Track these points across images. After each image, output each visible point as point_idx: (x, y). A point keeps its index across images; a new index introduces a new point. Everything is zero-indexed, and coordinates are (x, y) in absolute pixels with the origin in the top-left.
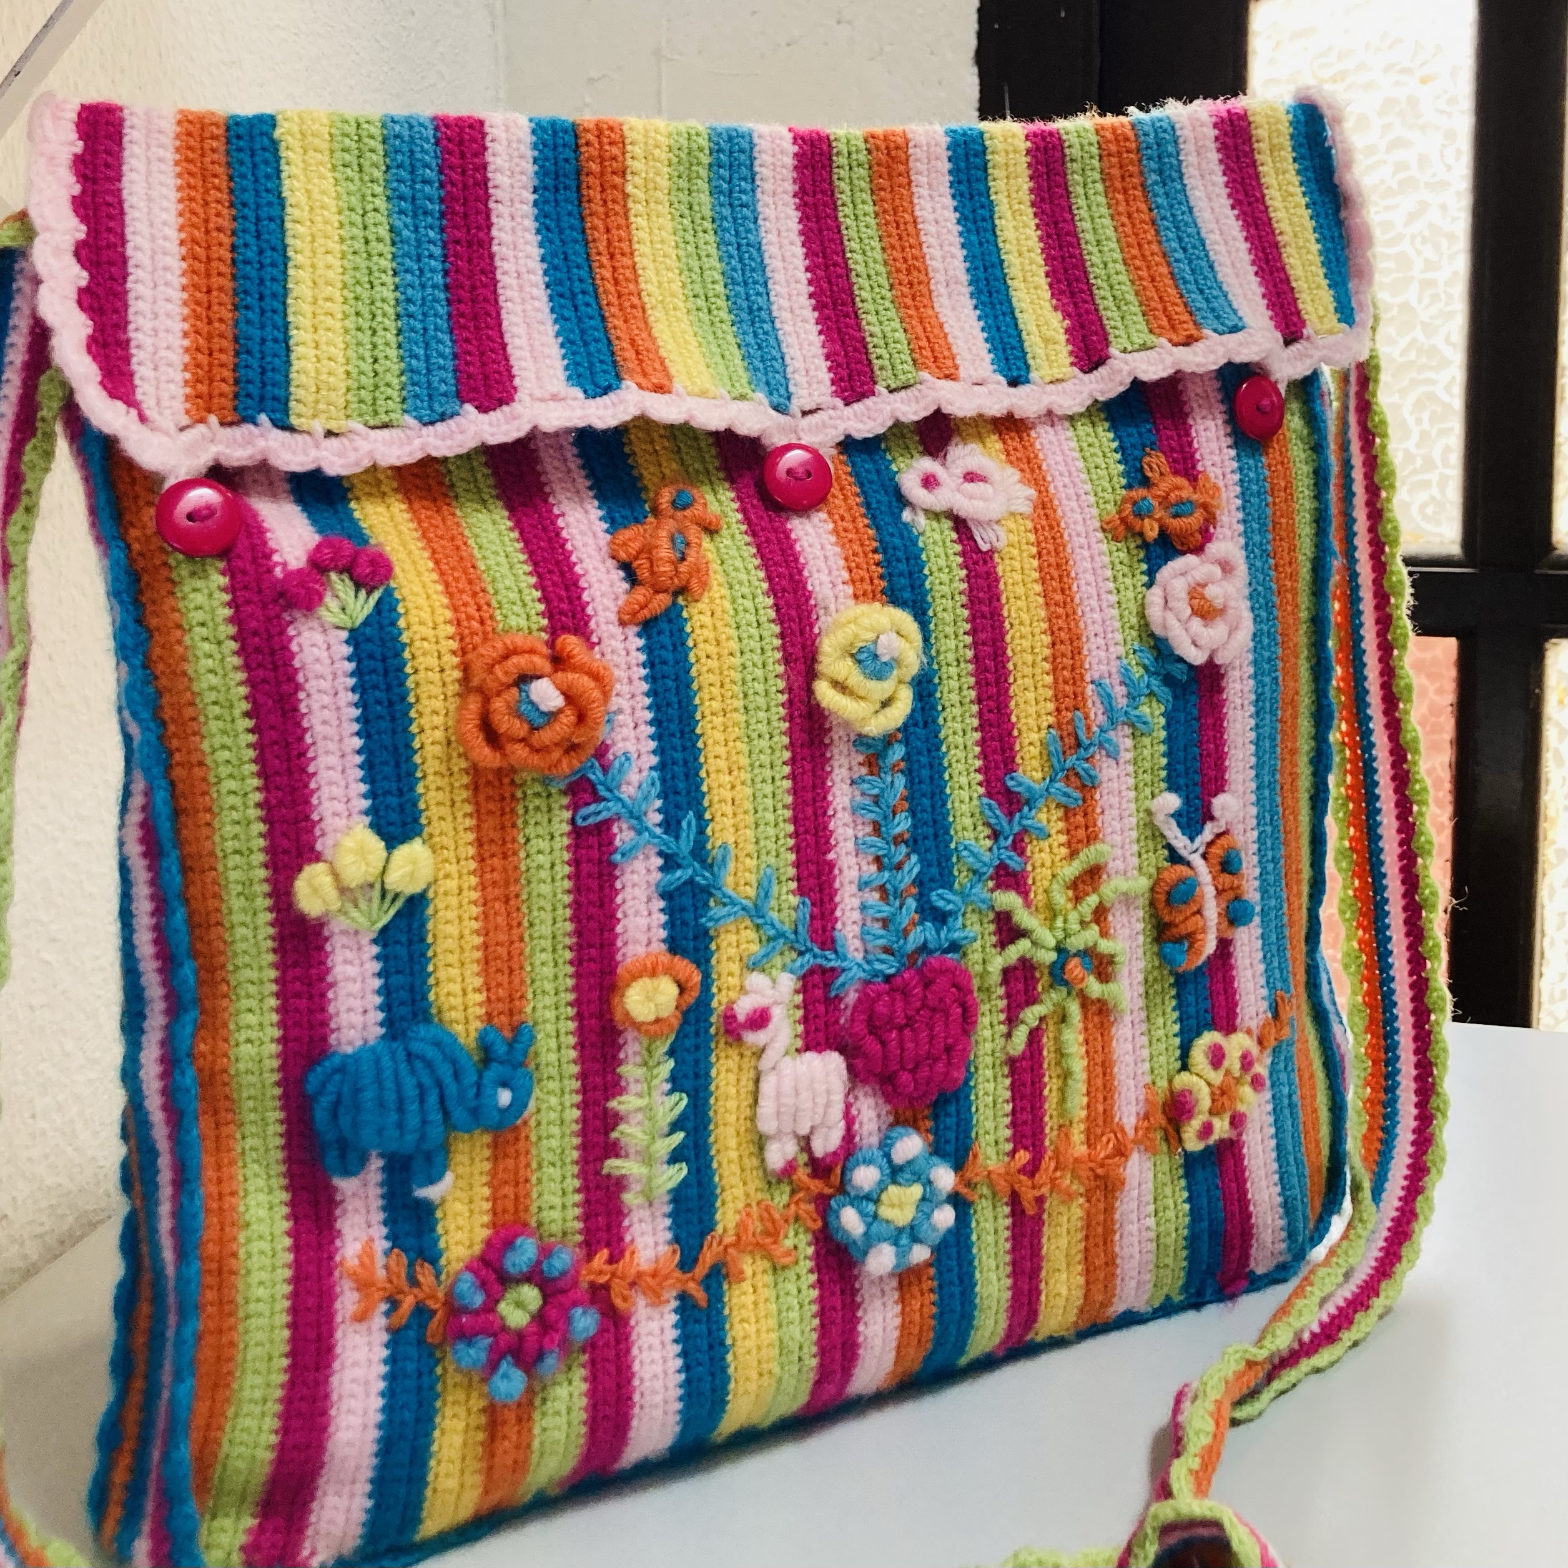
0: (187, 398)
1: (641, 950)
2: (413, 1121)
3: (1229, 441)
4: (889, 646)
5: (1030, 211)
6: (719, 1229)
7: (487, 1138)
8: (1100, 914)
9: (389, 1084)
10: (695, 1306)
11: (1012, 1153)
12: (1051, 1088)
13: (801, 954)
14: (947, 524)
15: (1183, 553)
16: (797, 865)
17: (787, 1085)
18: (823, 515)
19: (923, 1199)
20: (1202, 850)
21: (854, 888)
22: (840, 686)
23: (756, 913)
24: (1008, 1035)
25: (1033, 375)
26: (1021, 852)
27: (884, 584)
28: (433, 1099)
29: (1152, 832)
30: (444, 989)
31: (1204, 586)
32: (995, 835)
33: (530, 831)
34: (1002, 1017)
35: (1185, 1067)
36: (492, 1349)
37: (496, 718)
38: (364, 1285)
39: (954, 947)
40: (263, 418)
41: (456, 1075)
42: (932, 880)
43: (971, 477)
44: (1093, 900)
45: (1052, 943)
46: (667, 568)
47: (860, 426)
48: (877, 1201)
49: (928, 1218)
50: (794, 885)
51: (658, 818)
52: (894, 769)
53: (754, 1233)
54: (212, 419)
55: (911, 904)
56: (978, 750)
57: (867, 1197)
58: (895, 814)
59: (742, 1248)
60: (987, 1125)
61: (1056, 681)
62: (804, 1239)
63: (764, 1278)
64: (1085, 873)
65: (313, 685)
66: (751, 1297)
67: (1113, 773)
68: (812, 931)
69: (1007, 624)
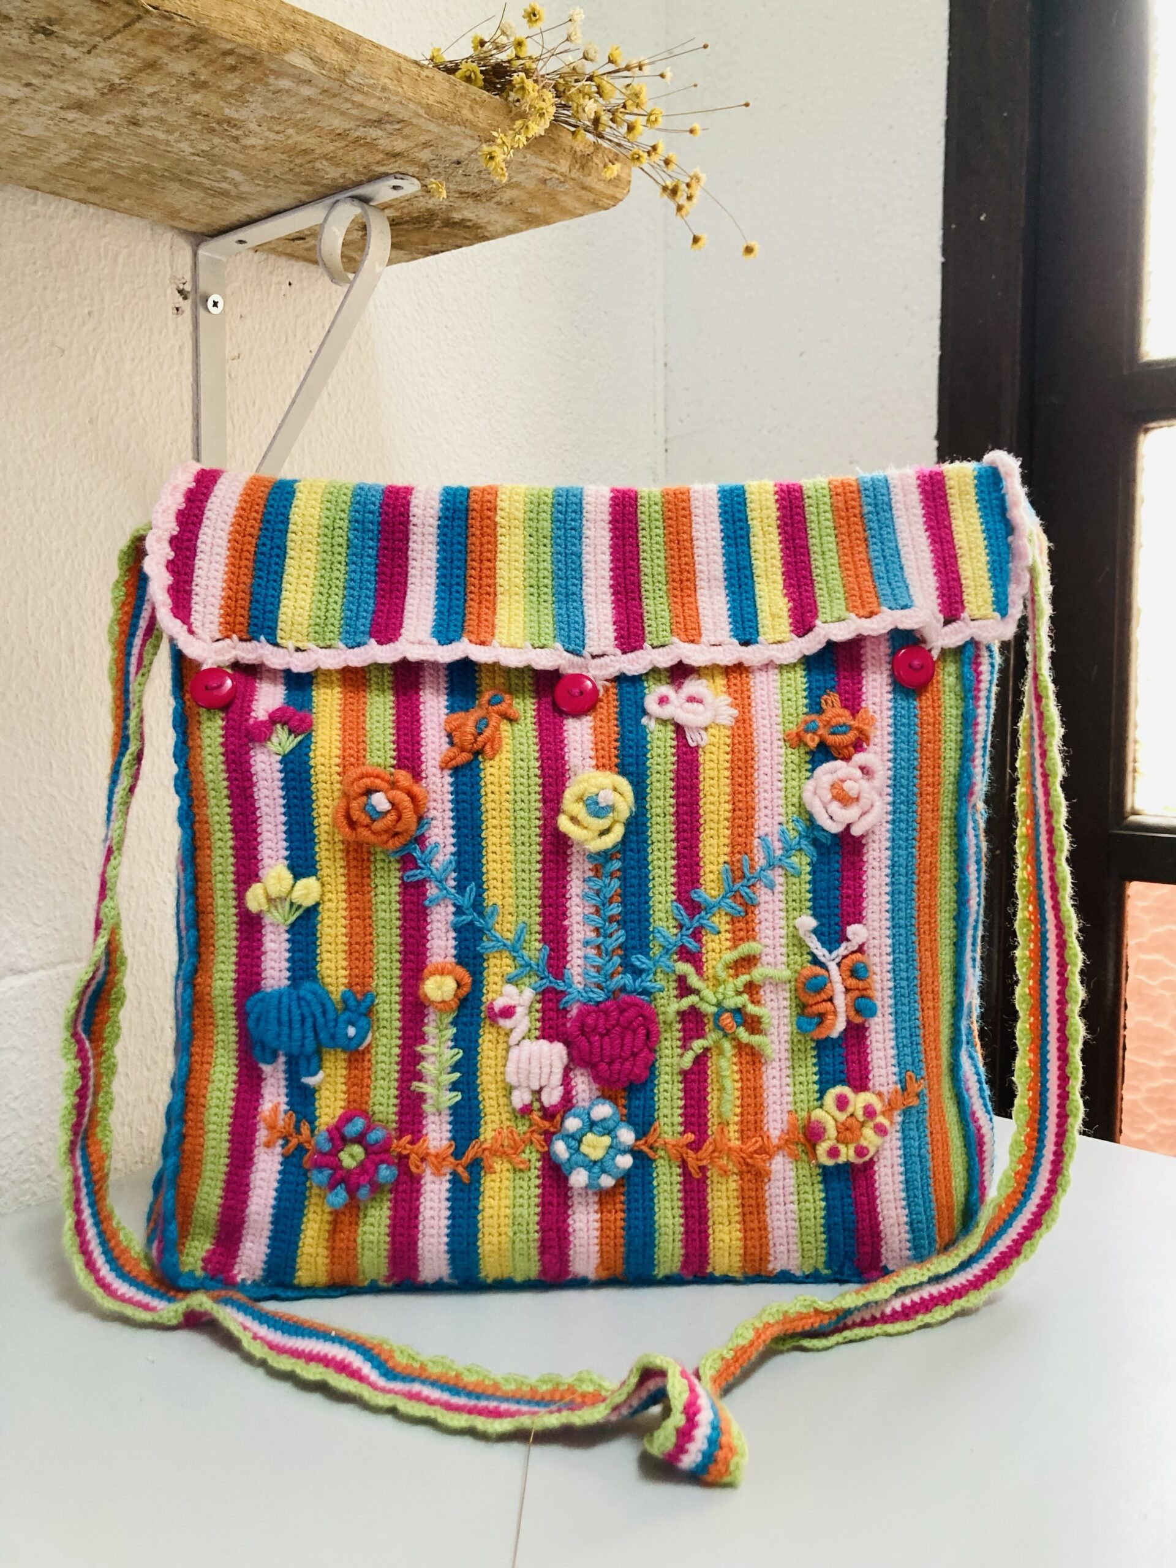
0: (221, 624)
1: (440, 960)
2: (297, 1033)
3: (889, 688)
4: (606, 797)
5: (776, 532)
6: (482, 1138)
7: (343, 1056)
8: (751, 988)
9: (285, 1011)
10: (461, 1181)
11: (682, 1134)
12: (713, 1098)
13: (542, 979)
14: (671, 728)
15: (835, 759)
16: (543, 924)
17: (524, 1056)
18: (589, 718)
19: (611, 1147)
20: (838, 960)
21: (579, 945)
22: (574, 819)
23: (514, 949)
24: (681, 1056)
25: (760, 639)
26: (699, 941)
27: (617, 761)
28: (309, 1023)
29: (800, 943)
30: (326, 964)
31: (843, 781)
32: (680, 926)
33: (378, 881)
34: (679, 1043)
35: (821, 1106)
36: (331, 1177)
37: (352, 812)
38: (271, 1127)
39: (646, 992)
40: (262, 638)
41: (324, 1013)
42: (634, 948)
43: (691, 699)
44: (744, 978)
45: (714, 1001)
47: (630, 667)
48: (580, 1142)
49: (613, 1159)
50: (539, 937)
51: (453, 883)
52: (612, 875)
53: (502, 1146)
54: (235, 637)
55: (617, 960)
56: (674, 871)
57: (572, 1136)
58: (611, 903)
59: (494, 1152)
60: (666, 1111)
61: (732, 834)
62: (535, 1156)
63: (507, 1174)
64: (743, 959)
65: (261, 784)
66: (498, 1184)
67: (769, 898)
68: (550, 966)
69: (702, 794)
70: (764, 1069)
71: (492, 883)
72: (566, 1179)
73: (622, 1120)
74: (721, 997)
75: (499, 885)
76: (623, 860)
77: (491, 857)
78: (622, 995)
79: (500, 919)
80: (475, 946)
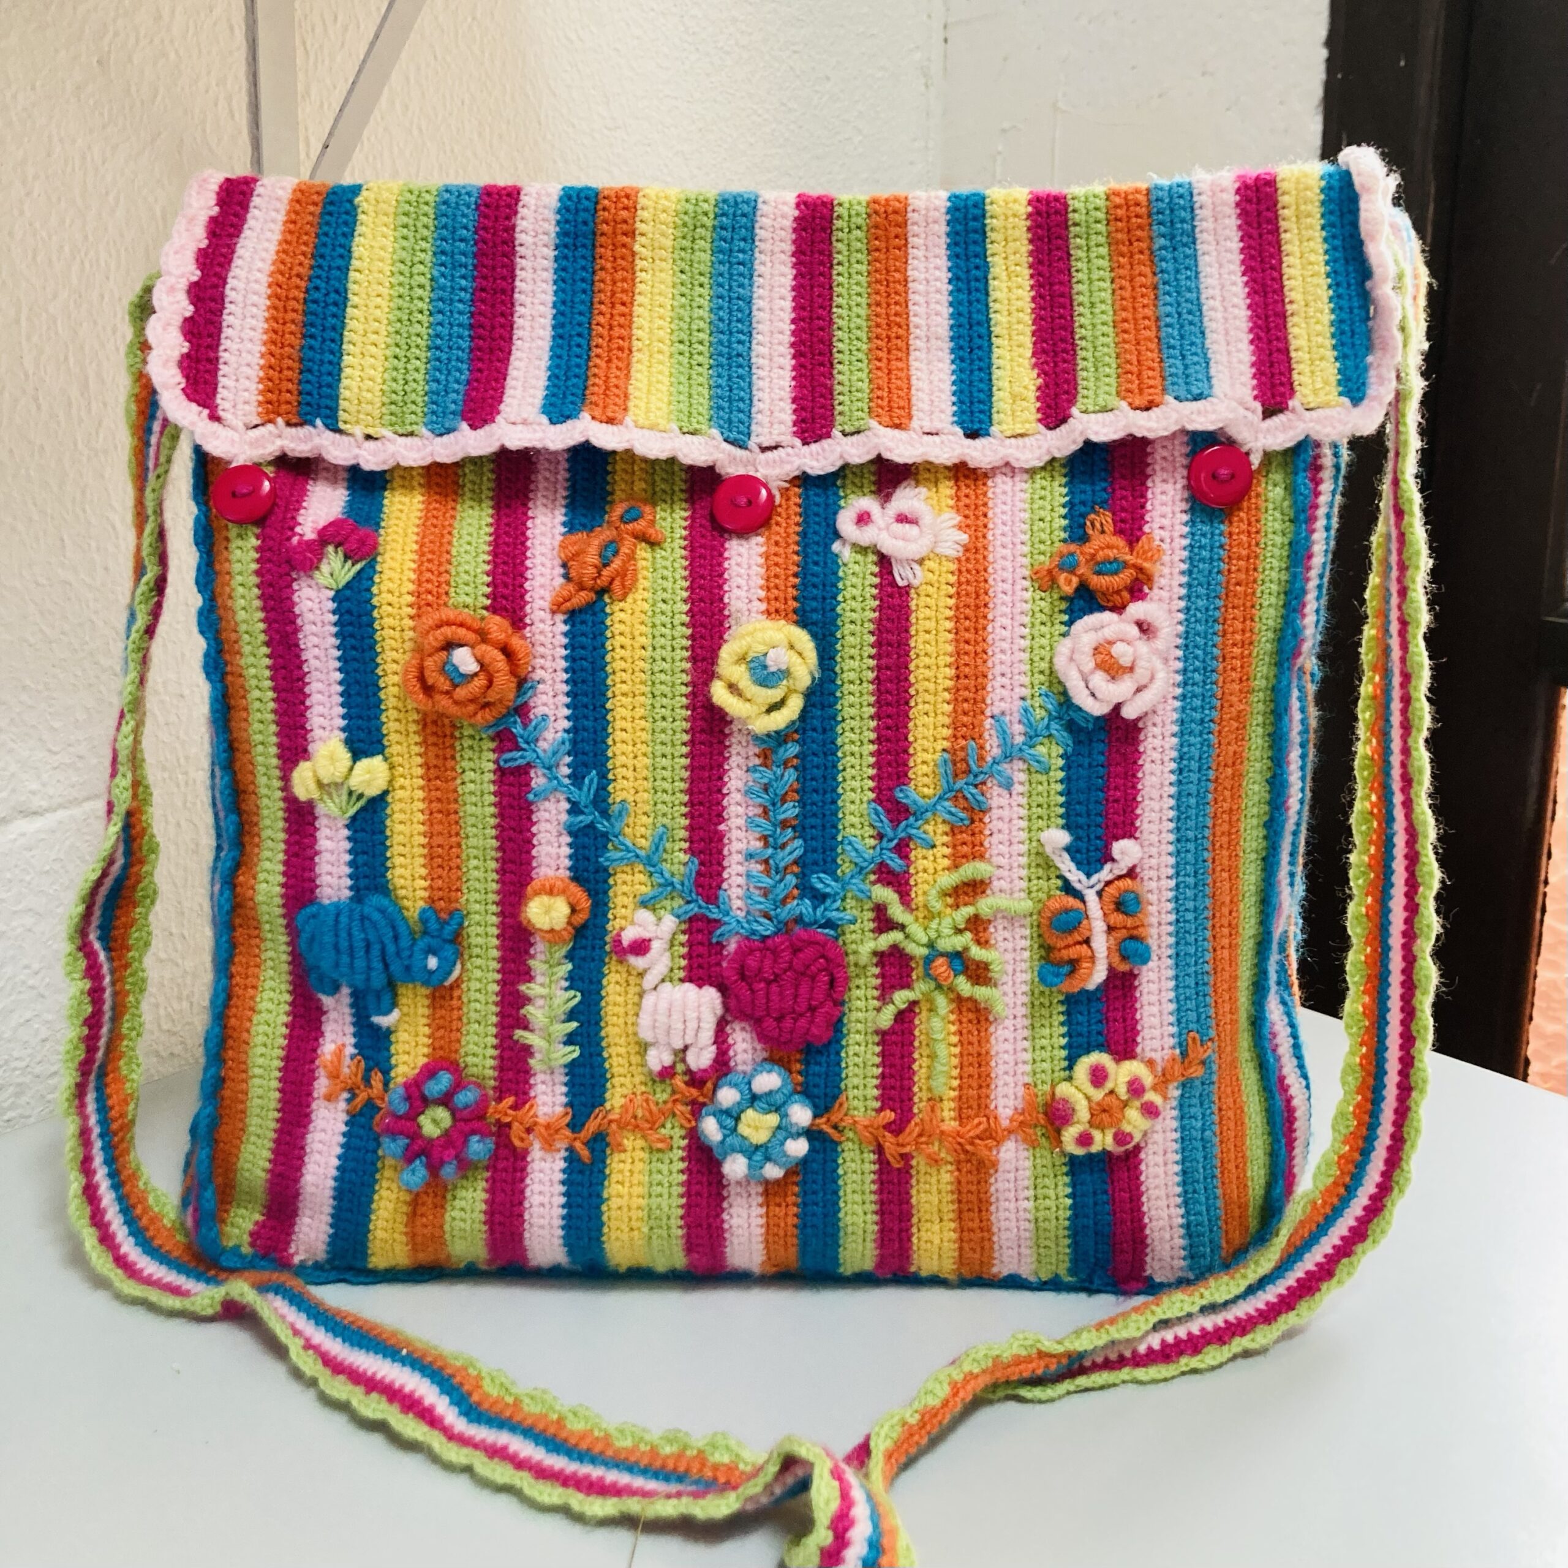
0: (260, 403)
1: (551, 873)
2: (360, 963)
3: (1185, 506)
4: (779, 658)
5: (1027, 272)
6: (608, 1106)
7: (424, 991)
8: (977, 925)
9: (343, 934)
10: (580, 1160)
11: (879, 1110)
12: (920, 1067)
13: (688, 902)
14: (872, 558)
15: (1102, 609)
16: (690, 828)
17: (663, 1006)
18: (760, 539)
19: (779, 1127)
20: (1099, 887)
21: (739, 858)
22: (732, 687)
23: (651, 862)
24: (878, 1010)
25: (994, 429)
26: (906, 857)
27: (795, 604)
28: (376, 951)
29: (1044, 862)
30: (398, 871)
31: (1111, 643)
32: (880, 836)
33: (465, 764)
34: (876, 993)
35: (1070, 1079)
36: (407, 1148)
37: (427, 673)
38: (334, 1076)
39: (830, 924)
40: (318, 422)
41: (396, 938)
42: (815, 863)
43: (902, 519)
44: (967, 911)
45: (925, 940)
46: (592, 571)
47: (815, 464)
48: (737, 1119)
49: (782, 1144)
50: (686, 845)
51: (567, 771)
52: (786, 764)
53: (635, 1117)
54: (280, 421)
55: (791, 880)
56: (872, 760)
57: (727, 1112)
58: (784, 801)
59: (622, 1125)
60: (856, 1081)
61: (955, 711)
62: (678, 1132)
63: (642, 1154)
64: (966, 884)
65: (308, 628)
66: (628, 1166)
67: (1004, 801)
68: (698, 885)
69: (912, 654)
70: (992, 1029)
71: (620, 772)
72: (718, 1164)
73: (796, 1092)
74: (933, 935)
75: (630, 774)
76: (802, 743)
77: (619, 735)
78: (797, 929)
79: (631, 820)
80: (597, 856)
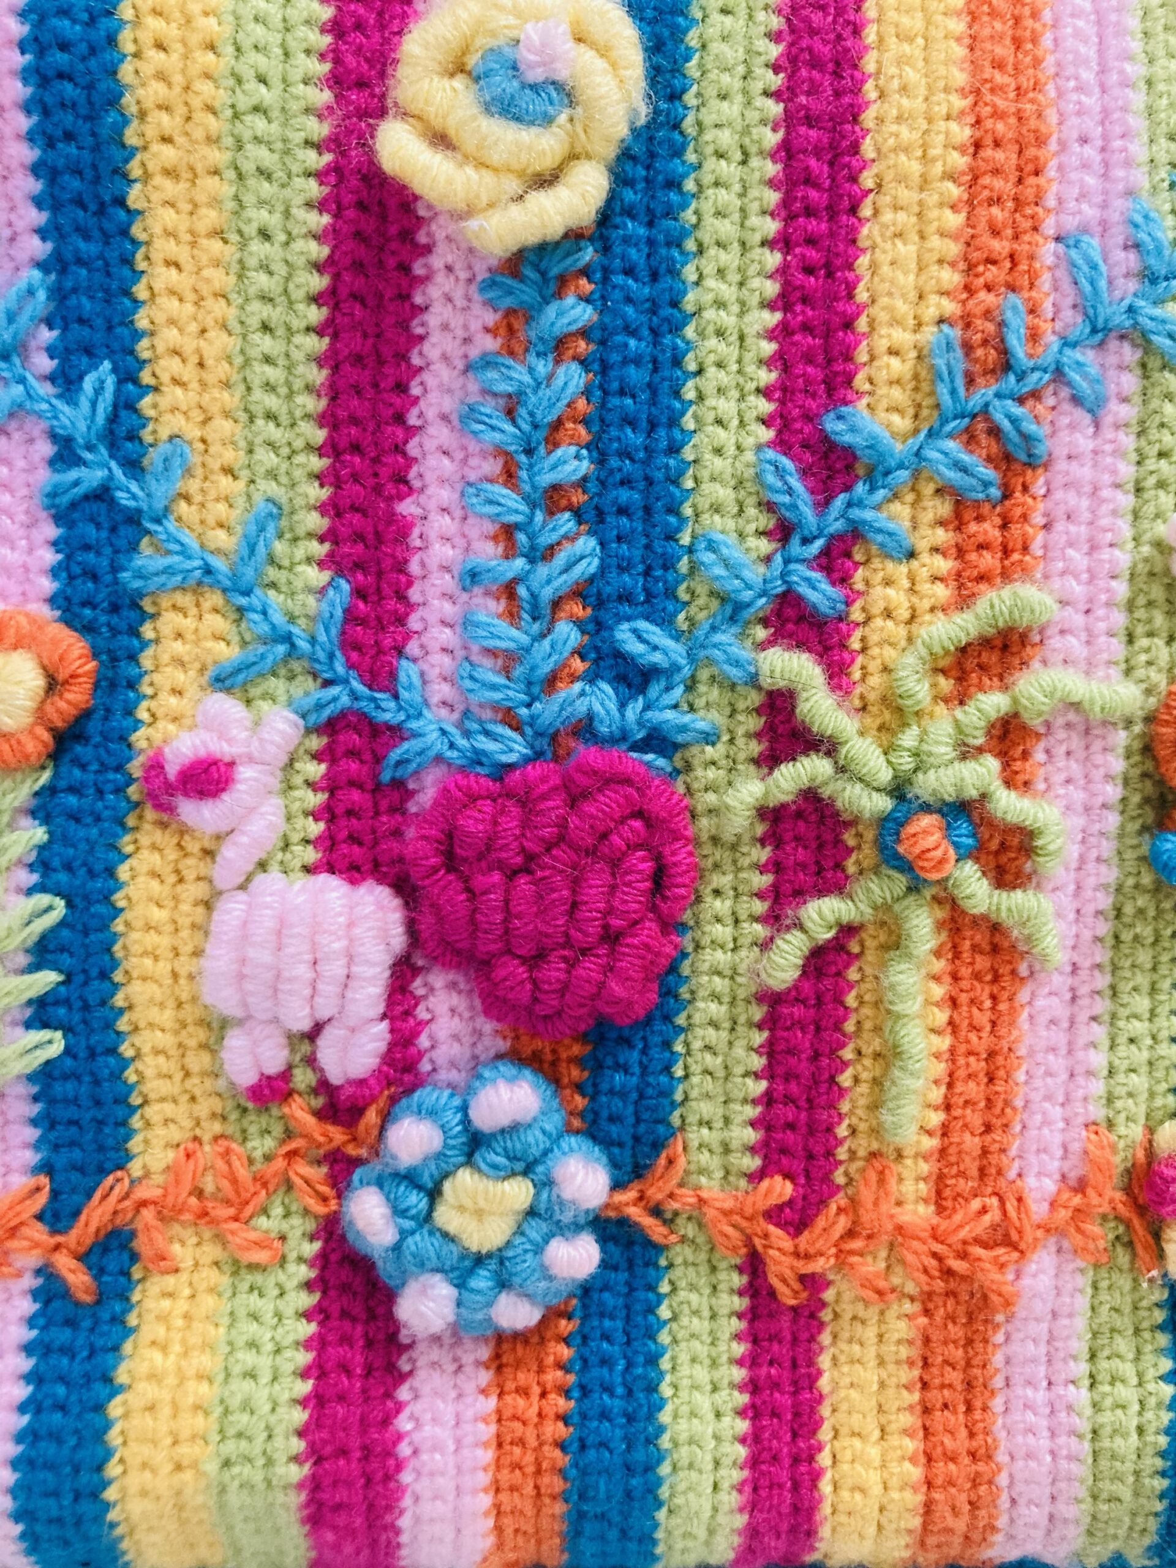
6: (135, 1168)
8: (1006, 740)
10: (66, 1293)
11: (755, 1177)
12: (857, 1078)
13: (327, 683)
16: (331, 510)
17: (263, 923)
19: (532, 1212)
21: (446, 582)
23: (239, 586)
24: (765, 945)
26: (841, 579)
32: (784, 530)
34: (760, 907)
39: (658, 741)
42: (626, 597)
45: (885, 776)
48: (434, 1194)
49: (539, 1249)
50: (320, 550)
51: (45, 364)
52: (559, 347)
53: (199, 1193)
55: (567, 634)
56: (769, 348)
57: (410, 1178)
58: (553, 444)
59: (168, 1214)
60: (706, 1109)
61: (970, 222)
62: (298, 1226)
63: (213, 1276)
64: (985, 643)
66: (182, 1305)
67: (1084, 441)
68: (348, 644)
69: (870, 90)
70: (1023, 996)
71: (167, 367)
72: (389, 1297)
73: (570, 1130)
74: (906, 762)
75: (189, 373)
76: (600, 300)
77: (162, 277)
78: (580, 749)
79: (193, 486)
80: (115, 569)
